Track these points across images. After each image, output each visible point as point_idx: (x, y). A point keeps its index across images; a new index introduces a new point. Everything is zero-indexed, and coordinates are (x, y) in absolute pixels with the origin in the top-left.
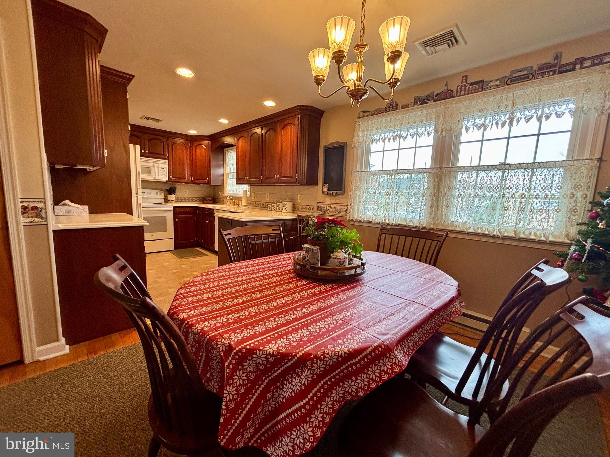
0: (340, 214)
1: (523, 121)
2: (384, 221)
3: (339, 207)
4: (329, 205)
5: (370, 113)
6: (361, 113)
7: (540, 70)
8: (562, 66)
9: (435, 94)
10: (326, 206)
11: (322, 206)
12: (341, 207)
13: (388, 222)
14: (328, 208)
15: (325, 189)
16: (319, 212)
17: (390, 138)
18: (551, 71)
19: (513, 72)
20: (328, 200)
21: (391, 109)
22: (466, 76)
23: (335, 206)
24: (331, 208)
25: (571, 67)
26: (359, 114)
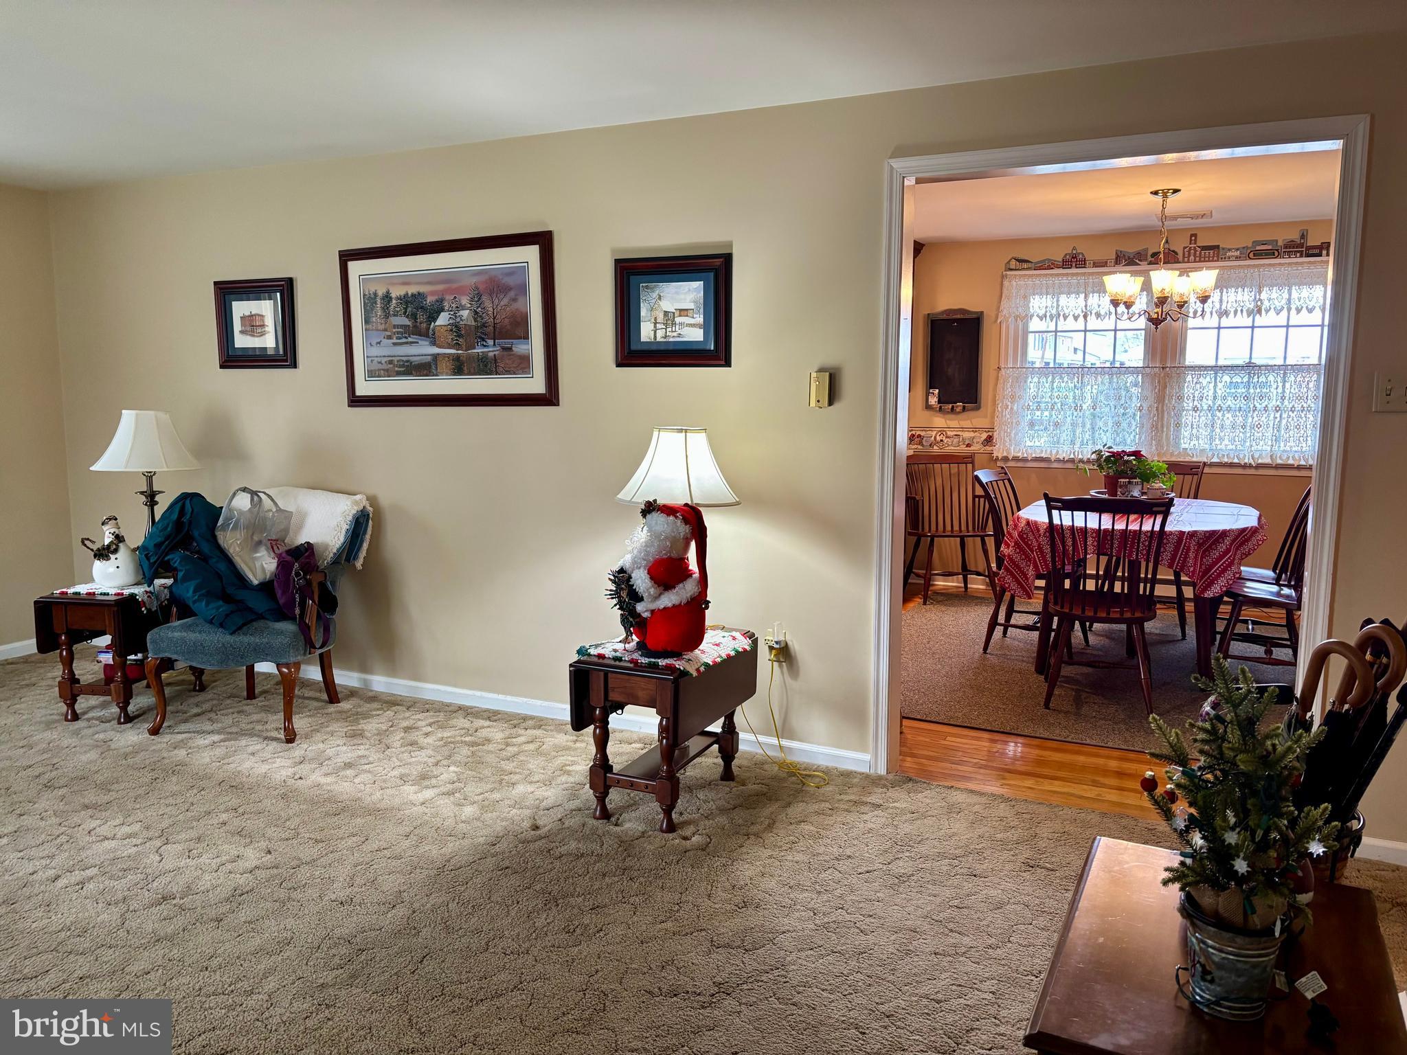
0: (972, 448)
1: (1272, 312)
2: (1072, 456)
3: (967, 435)
4: (942, 433)
5: (1030, 265)
6: (1013, 262)
7: (1286, 248)
8: (1309, 248)
9: (1150, 253)
10: (934, 433)
11: (922, 434)
12: (972, 434)
13: (1080, 456)
14: (938, 438)
15: (933, 400)
16: (915, 446)
17: (1079, 316)
18: (1298, 252)
19: (1256, 243)
20: (939, 421)
21: (1074, 265)
22: (1195, 235)
23: (958, 433)
24: (947, 437)
25: (1317, 251)
26: (1009, 262)
